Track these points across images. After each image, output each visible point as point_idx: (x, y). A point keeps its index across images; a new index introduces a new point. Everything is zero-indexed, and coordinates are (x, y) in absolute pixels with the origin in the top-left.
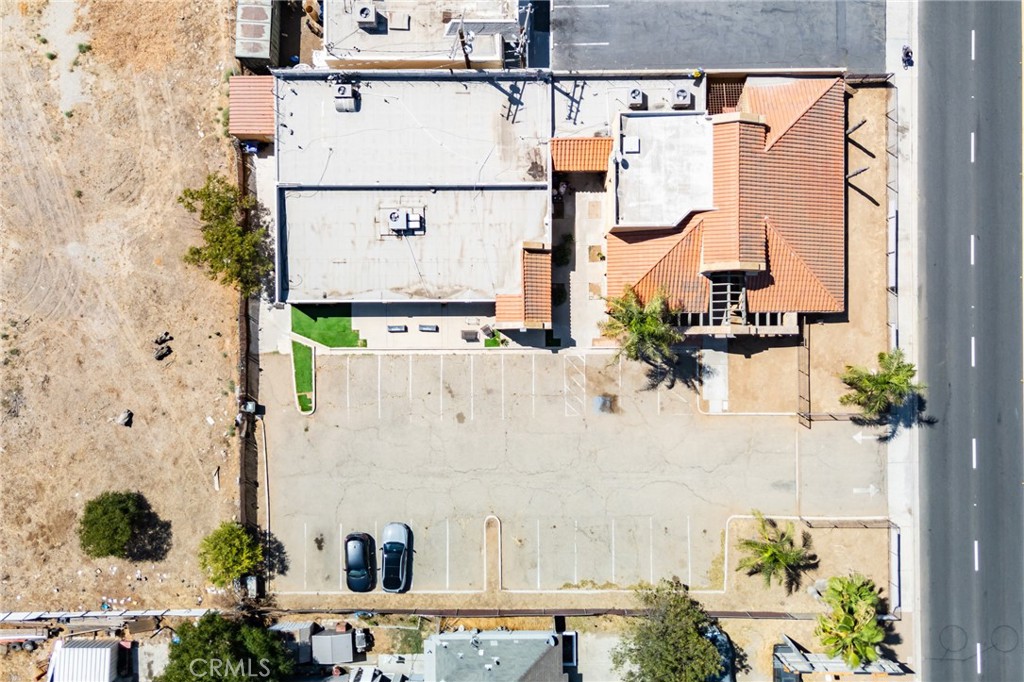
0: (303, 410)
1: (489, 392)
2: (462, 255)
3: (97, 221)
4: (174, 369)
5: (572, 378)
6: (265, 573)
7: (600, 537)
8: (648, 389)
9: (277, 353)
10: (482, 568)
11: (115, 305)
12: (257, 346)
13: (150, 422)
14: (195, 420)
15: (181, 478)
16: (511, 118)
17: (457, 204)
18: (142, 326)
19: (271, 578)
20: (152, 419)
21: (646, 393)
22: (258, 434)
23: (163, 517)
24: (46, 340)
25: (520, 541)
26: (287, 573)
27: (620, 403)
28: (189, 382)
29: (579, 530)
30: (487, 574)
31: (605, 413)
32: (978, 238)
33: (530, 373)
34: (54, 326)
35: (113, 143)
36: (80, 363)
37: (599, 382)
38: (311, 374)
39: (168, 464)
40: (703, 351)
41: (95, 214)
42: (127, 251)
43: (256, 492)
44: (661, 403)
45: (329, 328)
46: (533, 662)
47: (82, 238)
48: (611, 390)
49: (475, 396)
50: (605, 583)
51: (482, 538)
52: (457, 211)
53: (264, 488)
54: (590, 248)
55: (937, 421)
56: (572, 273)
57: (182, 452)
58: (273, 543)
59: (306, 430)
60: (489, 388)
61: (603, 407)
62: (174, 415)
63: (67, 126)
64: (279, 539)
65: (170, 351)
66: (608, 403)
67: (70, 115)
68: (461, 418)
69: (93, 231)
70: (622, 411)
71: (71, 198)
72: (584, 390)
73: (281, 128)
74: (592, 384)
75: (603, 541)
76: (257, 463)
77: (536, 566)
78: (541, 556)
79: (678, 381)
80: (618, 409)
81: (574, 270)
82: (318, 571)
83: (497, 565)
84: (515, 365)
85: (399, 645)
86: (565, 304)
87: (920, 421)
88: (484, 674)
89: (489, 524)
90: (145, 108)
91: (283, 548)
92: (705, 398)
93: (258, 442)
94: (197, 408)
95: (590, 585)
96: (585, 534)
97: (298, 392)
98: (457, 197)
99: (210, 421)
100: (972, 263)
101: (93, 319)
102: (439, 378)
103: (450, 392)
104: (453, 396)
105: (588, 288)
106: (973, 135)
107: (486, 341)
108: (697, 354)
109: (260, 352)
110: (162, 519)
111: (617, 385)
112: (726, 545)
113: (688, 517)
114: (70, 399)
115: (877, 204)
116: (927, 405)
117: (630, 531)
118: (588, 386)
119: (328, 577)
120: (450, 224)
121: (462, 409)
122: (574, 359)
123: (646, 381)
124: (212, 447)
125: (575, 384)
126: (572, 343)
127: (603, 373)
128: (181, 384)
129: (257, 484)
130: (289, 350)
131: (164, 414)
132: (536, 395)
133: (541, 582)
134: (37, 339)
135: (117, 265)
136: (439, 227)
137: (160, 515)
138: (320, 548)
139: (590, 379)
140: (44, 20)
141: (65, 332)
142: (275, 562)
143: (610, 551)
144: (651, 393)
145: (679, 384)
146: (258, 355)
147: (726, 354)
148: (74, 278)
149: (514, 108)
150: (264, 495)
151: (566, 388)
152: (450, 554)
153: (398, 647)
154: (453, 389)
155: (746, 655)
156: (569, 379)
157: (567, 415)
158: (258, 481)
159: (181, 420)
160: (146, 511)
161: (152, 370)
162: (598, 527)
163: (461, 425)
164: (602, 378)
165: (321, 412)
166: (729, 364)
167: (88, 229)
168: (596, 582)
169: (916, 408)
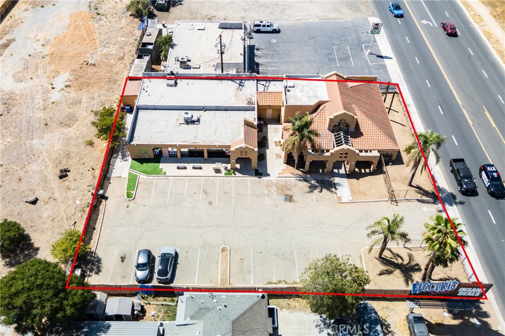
0: (128, 197)
1: (226, 193)
2: (216, 131)
3: (51, 133)
4: (66, 183)
5: (269, 188)
6: (87, 273)
7: (288, 258)
8: (309, 193)
9: (121, 177)
10: (218, 272)
11: (47, 160)
12: (111, 174)
13: (46, 203)
14: (70, 202)
15: (53, 227)
16: (240, 90)
17: (215, 115)
18: (57, 167)
19: (90, 276)
20: (47, 202)
21: (308, 194)
22: (102, 207)
23: (36, 245)
24: (7, 171)
25: (241, 259)
26: (100, 273)
27: (294, 198)
28: (72, 188)
29: (276, 254)
30: (221, 275)
31: (287, 202)
32: (455, 137)
33: (248, 186)
34: (14, 167)
35: (68, 110)
36: (20, 180)
37: (283, 190)
38: (135, 184)
39: (49, 221)
40: (335, 178)
41: (51, 130)
42: (60, 142)
43: (93, 232)
44: (316, 199)
45: (148, 167)
46: (248, 306)
47: (41, 138)
48: (290, 193)
49: (218, 194)
50: (293, 282)
51: (219, 257)
52: (215, 117)
53: (98, 231)
54: (275, 142)
55: (465, 202)
56: (267, 150)
57: (58, 216)
58: (96, 258)
59: (128, 207)
60: (226, 191)
61: (286, 200)
62: (60, 200)
63: (50, 106)
64: (100, 256)
65: (67, 176)
66: (288, 198)
67: (53, 103)
68: (210, 203)
69: (47, 136)
70: (296, 202)
71: (42, 125)
72: (275, 193)
73: (142, 90)
74: (279, 191)
75: (289, 260)
76: (97, 219)
77: (250, 272)
78: (254, 267)
79: (324, 189)
80: (294, 201)
81: (268, 149)
82: (119, 273)
83: (227, 271)
84: (240, 183)
85: (161, 315)
86: (264, 161)
87: (456, 203)
88: (216, 312)
89: (223, 250)
90: (85, 101)
91: (101, 261)
92: (339, 196)
93: (100, 210)
94: (73, 198)
95: (284, 283)
96: (279, 256)
97: (127, 190)
98: (214, 113)
99: (78, 202)
100: (457, 144)
101: (34, 165)
102: (200, 187)
103: (206, 193)
104: (207, 195)
105: (275, 155)
106: (439, 106)
107: (225, 173)
108: (332, 179)
109: (112, 176)
110: (35, 246)
111: (292, 191)
112: (364, 263)
113: (339, 249)
114: (9, 193)
115: (405, 126)
116: (457, 197)
117: (306, 255)
118: (277, 191)
119: (124, 276)
120: (211, 121)
121: (212, 200)
122: (270, 181)
123: (308, 189)
124: (75, 213)
125: (270, 191)
126: (269, 175)
127: (285, 186)
128: (68, 188)
129: (94, 229)
130: (127, 176)
131: (54, 200)
132: (250, 195)
133: (253, 281)
134: (3, 171)
135: (54, 146)
136: (206, 122)
137: (35, 244)
138: (123, 261)
139: (278, 188)
140: (54, 80)
141: (18, 169)
142: (94, 268)
143: (295, 265)
144: (310, 194)
145: (324, 191)
146: (110, 178)
147: (347, 179)
148: (32, 151)
149: (241, 87)
150: (97, 234)
151: (266, 192)
152: (199, 265)
153: (161, 317)
154: (207, 191)
155: (389, 325)
156: (267, 189)
157: (266, 203)
158: (96, 227)
159: (62, 202)
160: (28, 242)
161: (55, 182)
162: (286, 253)
163: (211, 206)
164: (284, 189)
165: (137, 200)
166: (349, 183)
167: (45, 135)
168: (287, 281)
169: (452, 198)
